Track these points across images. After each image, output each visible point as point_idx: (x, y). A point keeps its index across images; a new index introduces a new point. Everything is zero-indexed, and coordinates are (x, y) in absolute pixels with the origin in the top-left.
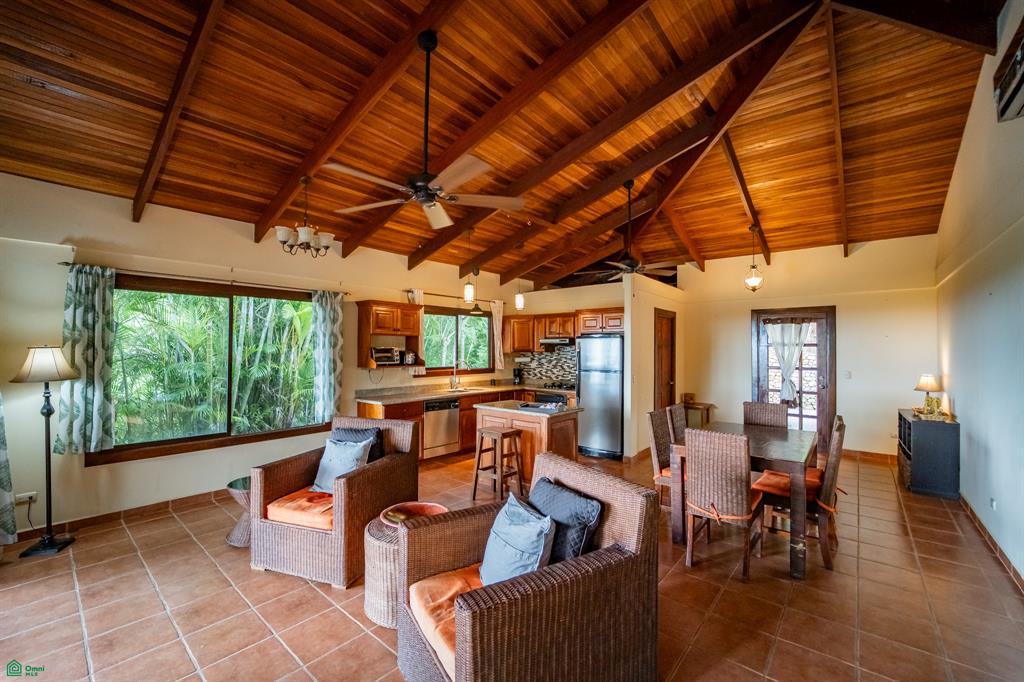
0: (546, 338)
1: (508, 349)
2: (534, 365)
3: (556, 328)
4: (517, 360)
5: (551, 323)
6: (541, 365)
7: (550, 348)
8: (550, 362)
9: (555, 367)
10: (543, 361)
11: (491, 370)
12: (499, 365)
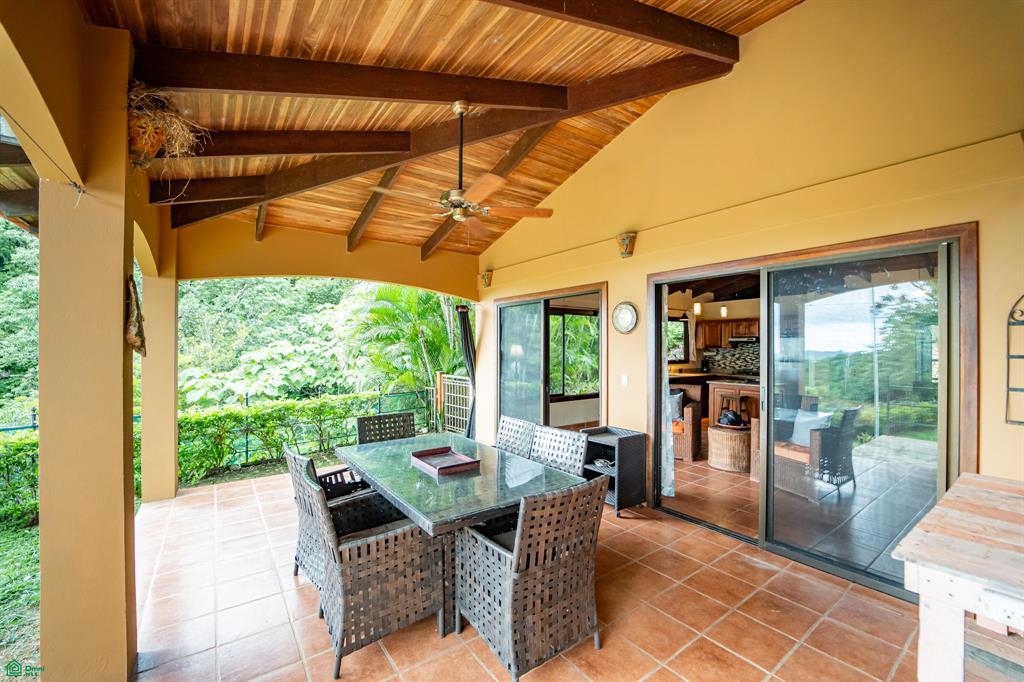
0: (732, 337)
1: (701, 346)
2: (718, 358)
3: (742, 329)
4: (705, 354)
5: (738, 326)
6: (725, 358)
7: (735, 345)
8: (734, 355)
9: (738, 359)
10: (727, 355)
11: (686, 361)
12: (692, 358)
